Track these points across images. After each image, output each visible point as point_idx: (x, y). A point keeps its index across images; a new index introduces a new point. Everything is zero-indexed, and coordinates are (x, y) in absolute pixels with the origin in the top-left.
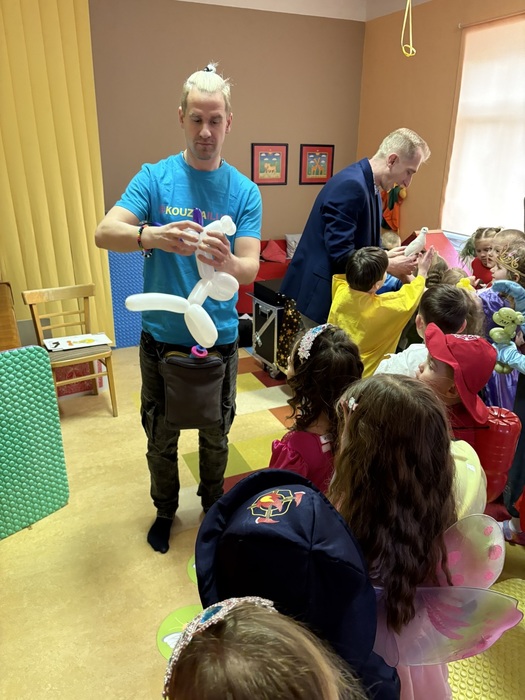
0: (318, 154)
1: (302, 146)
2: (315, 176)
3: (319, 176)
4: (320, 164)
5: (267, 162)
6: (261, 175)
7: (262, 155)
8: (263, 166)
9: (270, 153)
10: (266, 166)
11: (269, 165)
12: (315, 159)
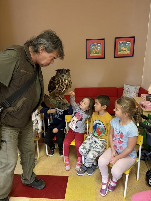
5: (123, 46)
6: (119, 53)
7: (120, 43)
8: (121, 48)
9: (125, 42)
10: (122, 48)
11: (124, 48)
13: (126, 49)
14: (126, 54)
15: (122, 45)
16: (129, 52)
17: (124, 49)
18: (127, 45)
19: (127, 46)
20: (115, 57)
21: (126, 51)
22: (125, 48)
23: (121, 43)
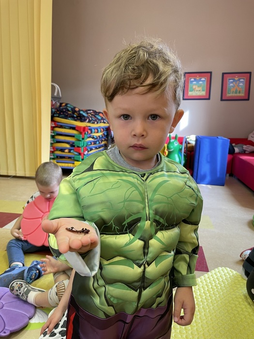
0: (236, 79)
1: (223, 74)
2: (234, 95)
3: (238, 94)
4: (238, 86)
5: (195, 85)
6: (190, 93)
7: (191, 80)
8: (192, 87)
9: (198, 78)
12: (234, 83)
16: (204, 93)
19: (201, 84)
21: (199, 91)
22: (198, 87)
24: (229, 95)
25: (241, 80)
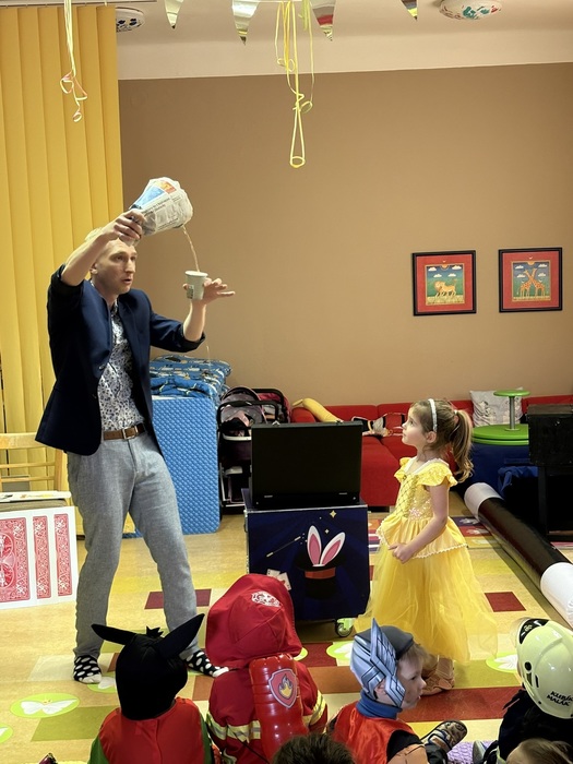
0: (531, 263)
1: (501, 252)
2: (529, 298)
4: (536, 278)
5: (440, 280)
6: (429, 300)
7: (430, 270)
8: (433, 286)
9: (444, 266)
10: (438, 286)
11: (443, 284)
12: (526, 272)
13: (452, 288)
14: (450, 306)
15: (439, 276)
16: (460, 299)
17: (445, 289)
18: (453, 275)
19: (453, 278)
20: (415, 315)
21: (450, 293)
22: (447, 285)
23: (433, 269)
24: (519, 298)
25: (541, 266)
